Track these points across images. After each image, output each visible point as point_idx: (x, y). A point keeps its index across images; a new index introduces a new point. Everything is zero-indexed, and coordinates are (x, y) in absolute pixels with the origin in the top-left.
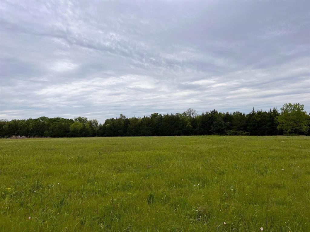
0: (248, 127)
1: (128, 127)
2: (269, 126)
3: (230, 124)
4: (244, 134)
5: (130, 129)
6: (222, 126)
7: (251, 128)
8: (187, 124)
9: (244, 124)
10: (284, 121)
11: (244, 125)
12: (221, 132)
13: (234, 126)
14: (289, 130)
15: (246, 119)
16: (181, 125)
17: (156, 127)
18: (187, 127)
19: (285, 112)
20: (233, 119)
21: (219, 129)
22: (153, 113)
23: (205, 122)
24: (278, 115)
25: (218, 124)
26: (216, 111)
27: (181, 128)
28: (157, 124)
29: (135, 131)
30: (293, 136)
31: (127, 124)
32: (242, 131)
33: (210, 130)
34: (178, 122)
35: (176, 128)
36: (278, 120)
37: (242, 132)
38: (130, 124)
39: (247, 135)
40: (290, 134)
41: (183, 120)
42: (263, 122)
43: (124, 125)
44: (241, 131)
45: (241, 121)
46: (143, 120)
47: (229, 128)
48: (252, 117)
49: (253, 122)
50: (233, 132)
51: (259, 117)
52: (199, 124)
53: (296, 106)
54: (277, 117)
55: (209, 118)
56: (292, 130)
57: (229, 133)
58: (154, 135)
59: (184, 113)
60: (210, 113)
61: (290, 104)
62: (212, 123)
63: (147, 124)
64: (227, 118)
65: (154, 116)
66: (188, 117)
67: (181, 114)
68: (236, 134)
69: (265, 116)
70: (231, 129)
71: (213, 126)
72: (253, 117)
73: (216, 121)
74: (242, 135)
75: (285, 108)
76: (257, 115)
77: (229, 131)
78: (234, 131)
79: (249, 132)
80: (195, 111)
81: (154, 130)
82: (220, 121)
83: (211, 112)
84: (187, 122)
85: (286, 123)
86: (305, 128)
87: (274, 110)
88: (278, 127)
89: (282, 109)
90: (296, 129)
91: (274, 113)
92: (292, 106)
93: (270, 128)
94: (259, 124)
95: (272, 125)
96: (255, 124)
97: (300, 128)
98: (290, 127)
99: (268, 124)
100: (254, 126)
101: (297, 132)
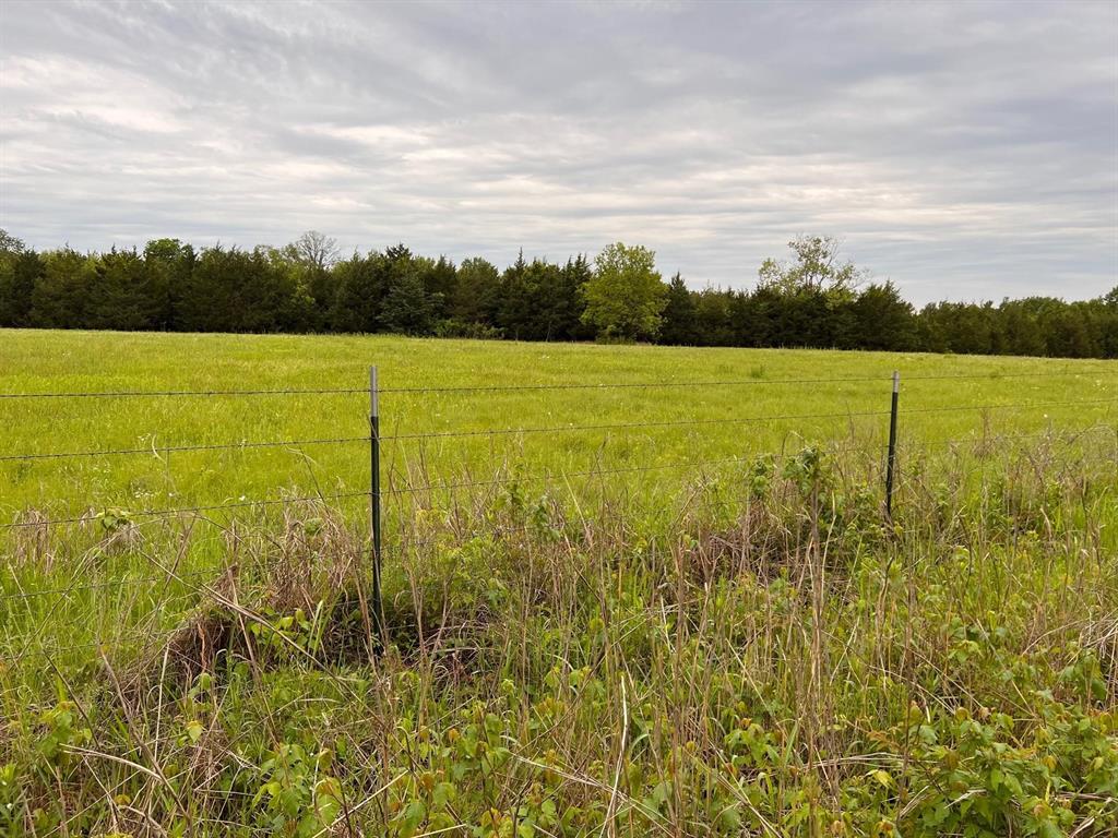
0: (501, 314)
1: (33, 288)
2: (561, 311)
3: (445, 299)
4: (488, 333)
5: (43, 299)
6: (419, 306)
7: (507, 316)
8: (294, 291)
9: (490, 302)
10: (599, 297)
11: (489, 305)
12: (413, 326)
13: (458, 305)
14: (611, 327)
15: (496, 285)
16: (272, 293)
17: (166, 295)
18: (294, 300)
19: (609, 271)
20: (456, 282)
21: (409, 315)
22: (157, 237)
23: (360, 289)
24: (587, 278)
25: (405, 297)
26: (407, 250)
27: (271, 303)
28: (171, 282)
29: (67, 308)
30: (619, 343)
31: (28, 278)
32: (481, 322)
33: (378, 317)
34: (259, 283)
35: (252, 303)
36: (586, 294)
37: (481, 329)
38: (43, 276)
39: (496, 336)
40: (614, 337)
41: (280, 275)
42: (546, 299)
43: (12, 281)
44: (477, 325)
45: (480, 292)
46: (108, 265)
47: (442, 312)
48: (514, 281)
49: (516, 297)
50: (453, 328)
51: (535, 281)
52: (340, 292)
53: (633, 254)
54: (585, 284)
55: (376, 272)
56: (618, 325)
57: (438, 330)
58: (157, 329)
59: (291, 246)
60: (385, 254)
61: (621, 248)
62: (385, 292)
63: (124, 283)
64: (440, 277)
65: (161, 250)
66: (305, 263)
67: (277, 251)
68: (462, 334)
69: (551, 281)
70: (448, 317)
71: (389, 303)
72: (518, 278)
73: (399, 285)
74: (481, 337)
75: (606, 257)
76: (530, 274)
77: (443, 320)
78: (457, 324)
79: (502, 329)
80: (331, 244)
81: (158, 309)
82: (413, 288)
83: (389, 252)
84: (296, 285)
85: (604, 304)
86: (651, 322)
87: (578, 263)
88: (585, 316)
89: (599, 261)
90: (628, 325)
91: (578, 273)
92: (625, 253)
93: (562, 319)
94: (534, 304)
95: (569, 308)
96: (521, 305)
97: (639, 322)
98: (613, 317)
99: (559, 305)
100: (517, 311)
101: (630, 333)
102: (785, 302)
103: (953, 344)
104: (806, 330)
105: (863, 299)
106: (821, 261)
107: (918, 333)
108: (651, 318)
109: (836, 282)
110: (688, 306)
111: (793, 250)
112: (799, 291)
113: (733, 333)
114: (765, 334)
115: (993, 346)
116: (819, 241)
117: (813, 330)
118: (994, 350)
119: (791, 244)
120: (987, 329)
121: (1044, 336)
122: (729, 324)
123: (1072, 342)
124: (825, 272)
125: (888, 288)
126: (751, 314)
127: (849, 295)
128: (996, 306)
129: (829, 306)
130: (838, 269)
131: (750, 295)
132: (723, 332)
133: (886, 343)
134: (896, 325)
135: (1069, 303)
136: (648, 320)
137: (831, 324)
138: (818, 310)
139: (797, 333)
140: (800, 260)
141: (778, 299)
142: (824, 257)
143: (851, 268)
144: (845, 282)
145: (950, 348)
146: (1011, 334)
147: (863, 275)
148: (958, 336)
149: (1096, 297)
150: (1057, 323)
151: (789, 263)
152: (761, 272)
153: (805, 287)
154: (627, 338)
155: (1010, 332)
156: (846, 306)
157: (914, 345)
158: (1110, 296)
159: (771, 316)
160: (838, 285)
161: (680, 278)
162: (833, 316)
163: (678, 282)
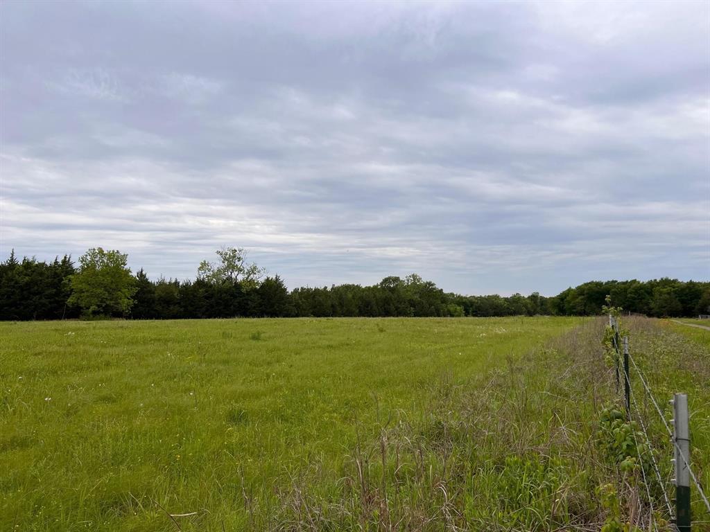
2: (49, 297)
10: (84, 286)
14: (93, 308)
19: (89, 268)
24: (71, 272)
30: (100, 319)
36: (71, 284)
40: (96, 315)
42: (36, 288)
48: (7, 274)
49: (9, 287)
51: (26, 275)
53: (112, 255)
54: (70, 276)
56: (99, 306)
61: (101, 251)
69: (41, 274)
72: (10, 273)
75: (89, 257)
76: (21, 269)
85: (87, 291)
86: (125, 303)
87: (64, 262)
88: (71, 300)
89: (83, 260)
90: (107, 306)
91: (64, 268)
92: (104, 255)
93: (50, 303)
94: (25, 292)
95: (57, 294)
96: (13, 293)
97: (115, 304)
98: (95, 301)
99: (47, 292)
100: (9, 297)
101: (109, 311)
102: (216, 289)
103: (313, 312)
104: (230, 306)
105: (263, 286)
106: (237, 263)
107: (295, 306)
108: (126, 300)
109: (246, 276)
110: (150, 292)
111: (219, 256)
112: (224, 282)
113: (182, 309)
114: (204, 309)
115: (333, 312)
116: (236, 251)
117: (234, 306)
118: (334, 314)
119: (218, 252)
120: (329, 302)
121: (356, 305)
122: (179, 303)
123: (369, 308)
124: (240, 270)
125: (277, 279)
126: (194, 296)
127: (255, 284)
128: (329, 289)
129: (244, 291)
130: (247, 268)
131: (192, 284)
132: (175, 309)
133: (278, 312)
134: (283, 302)
135: (364, 287)
136: (123, 302)
137: (245, 301)
138: (238, 293)
139: (224, 308)
140: (224, 262)
141: (211, 286)
142: (239, 261)
143: (255, 268)
144: (252, 276)
145: (312, 313)
146: (341, 305)
147: (262, 272)
148: (315, 307)
149: (376, 284)
150: (361, 298)
151: (217, 264)
152: (199, 269)
153: (227, 279)
154: (106, 315)
155: (341, 304)
156: (253, 291)
157: (293, 313)
158: (382, 284)
159: (207, 298)
160: (247, 278)
161: (144, 273)
162: (247, 297)
163: (141, 275)
